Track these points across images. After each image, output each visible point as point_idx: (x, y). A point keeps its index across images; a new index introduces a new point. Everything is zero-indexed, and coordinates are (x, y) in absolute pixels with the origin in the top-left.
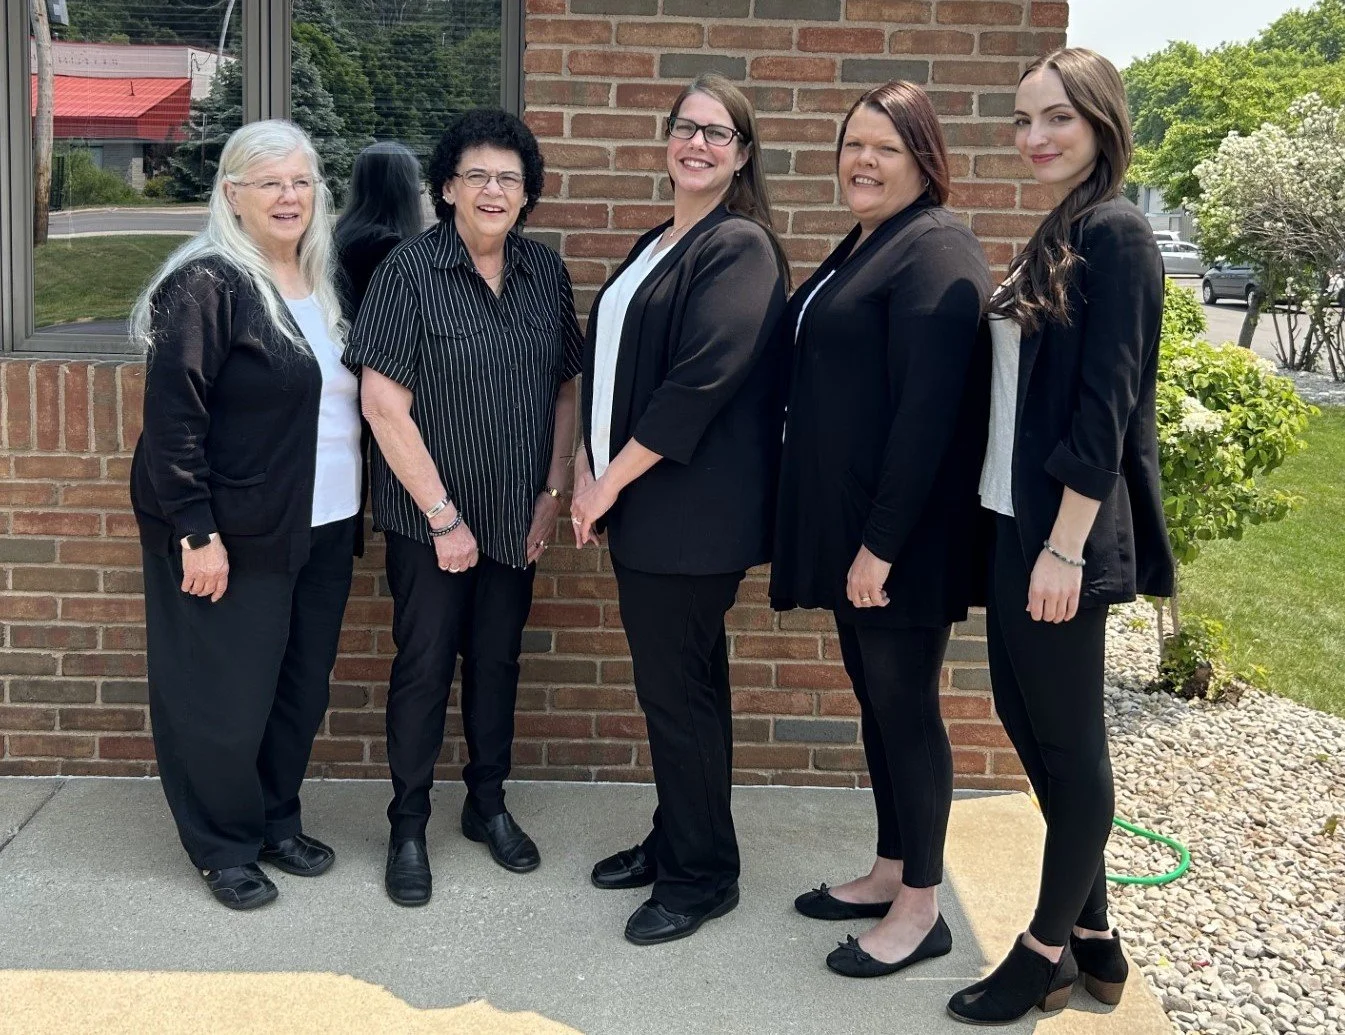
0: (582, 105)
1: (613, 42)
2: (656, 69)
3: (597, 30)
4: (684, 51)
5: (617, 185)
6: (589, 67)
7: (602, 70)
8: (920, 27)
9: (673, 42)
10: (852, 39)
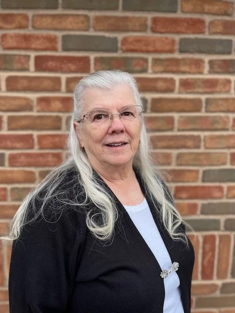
0: (11, 70)
1: (30, 28)
2: (59, 45)
3: (18, 19)
4: (78, 33)
5: (38, 122)
6: (15, 44)
7: (24, 45)
8: (227, 18)
9: (70, 26)
10: (186, 24)
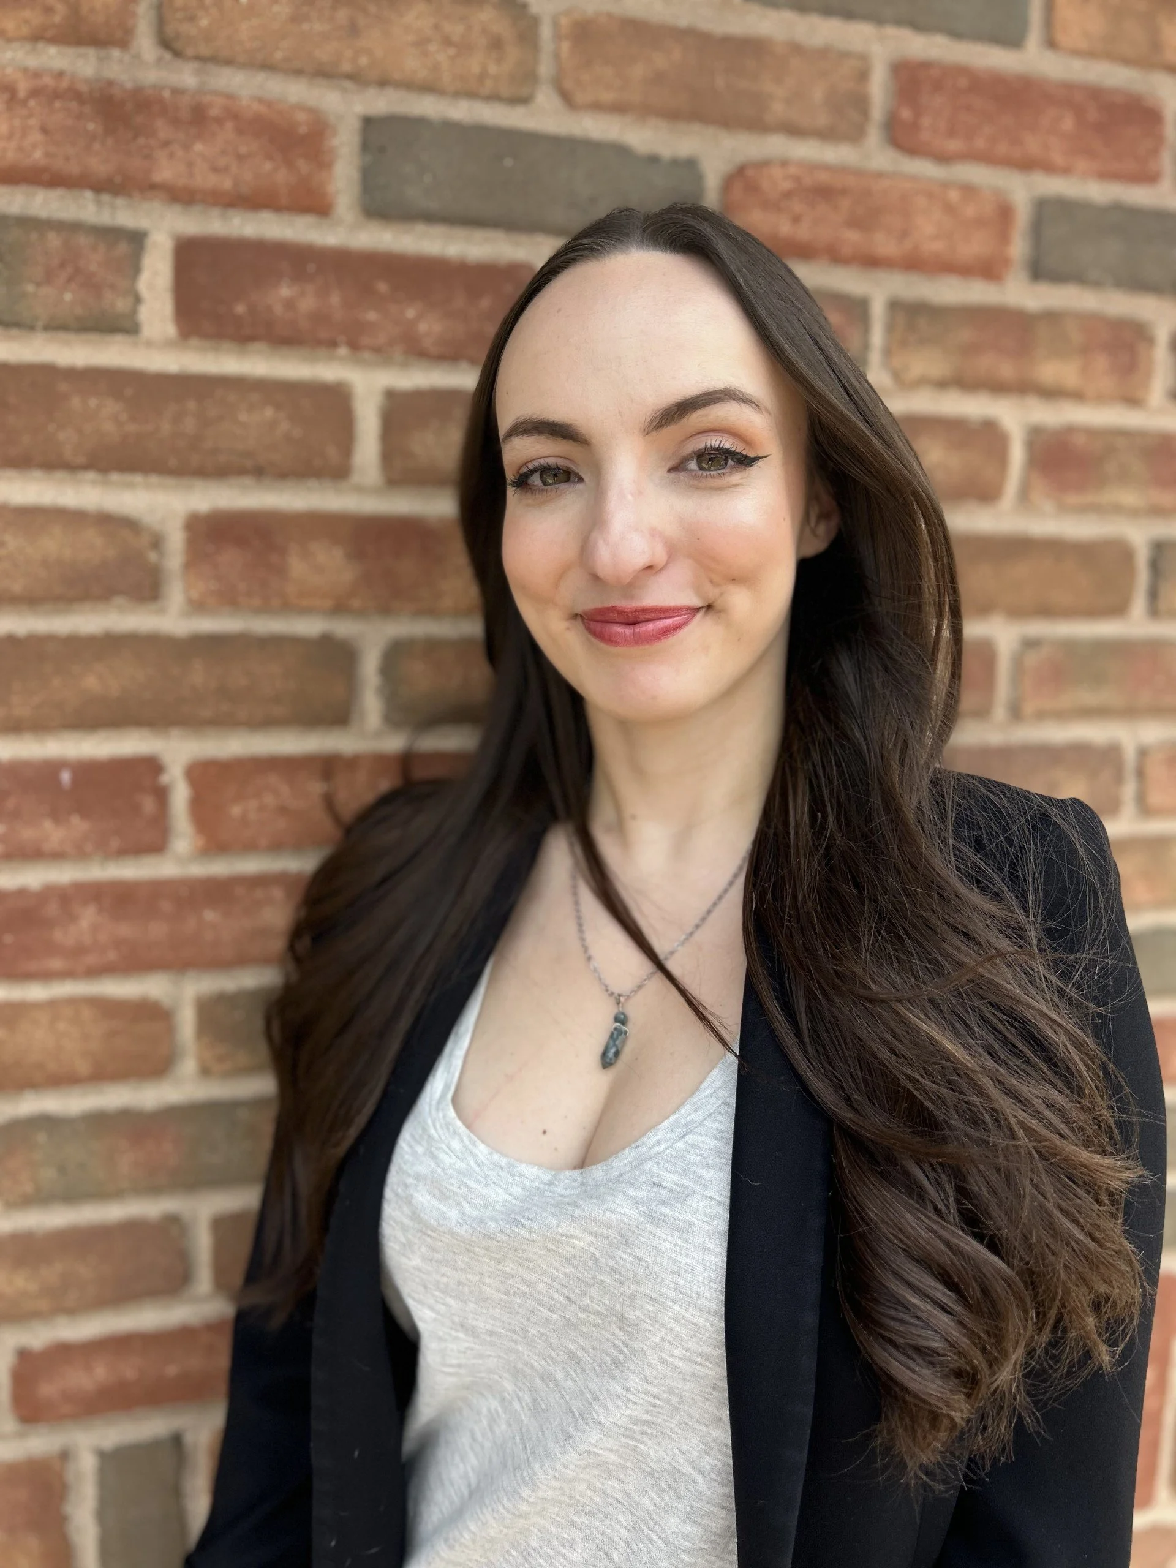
1: (145, 43)
2: (342, 179)
4: (461, 111)
7: (99, 165)
9: (413, 65)
10: (1068, 123)
